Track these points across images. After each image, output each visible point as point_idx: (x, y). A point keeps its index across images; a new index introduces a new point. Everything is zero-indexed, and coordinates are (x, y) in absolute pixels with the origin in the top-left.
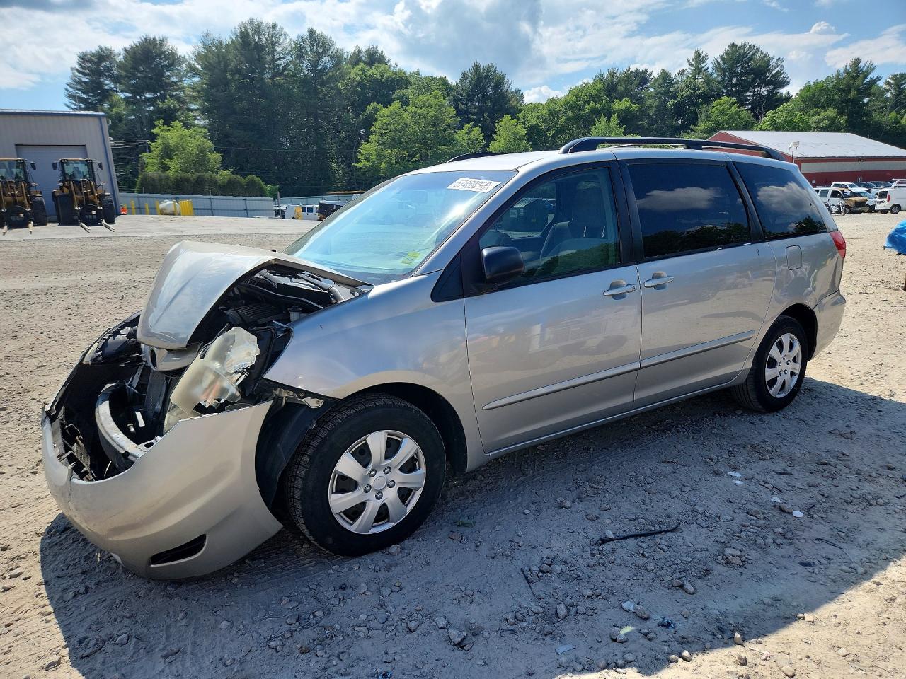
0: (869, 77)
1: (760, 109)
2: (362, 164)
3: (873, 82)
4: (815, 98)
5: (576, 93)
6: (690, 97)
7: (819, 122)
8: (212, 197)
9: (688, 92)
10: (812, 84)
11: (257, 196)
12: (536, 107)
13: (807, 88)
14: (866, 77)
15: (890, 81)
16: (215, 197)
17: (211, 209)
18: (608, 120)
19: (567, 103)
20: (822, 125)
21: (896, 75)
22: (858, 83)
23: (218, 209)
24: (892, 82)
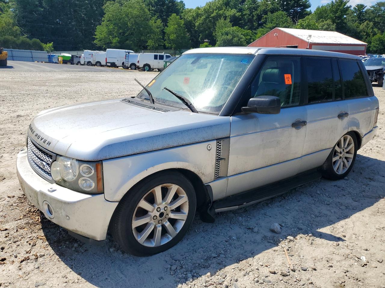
0: (346, 5)
1: (297, 18)
2: (98, 36)
3: (348, 8)
4: (322, 14)
5: (210, 5)
6: (264, 10)
7: (323, 26)
8: (12, 50)
9: (264, 8)
10: (320, 7)
11: (38, 50)
12: (190, 11)
13: (318, 9)
14: (345, 5)
15: (356, 7)
16: (14, 50)
17: (12, 56)
18: (225, 19)
19: (205, 10)
20: (324, 27)
21: (358, 5)
22: (341, 8)
23: (16, 57)
24: (357, 8)
